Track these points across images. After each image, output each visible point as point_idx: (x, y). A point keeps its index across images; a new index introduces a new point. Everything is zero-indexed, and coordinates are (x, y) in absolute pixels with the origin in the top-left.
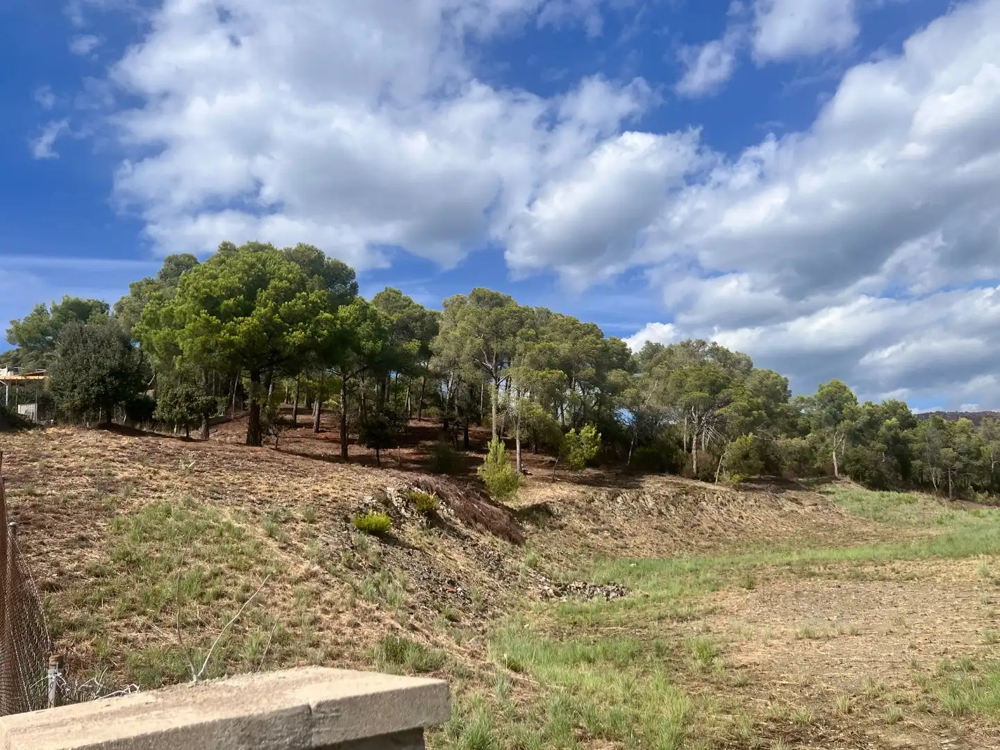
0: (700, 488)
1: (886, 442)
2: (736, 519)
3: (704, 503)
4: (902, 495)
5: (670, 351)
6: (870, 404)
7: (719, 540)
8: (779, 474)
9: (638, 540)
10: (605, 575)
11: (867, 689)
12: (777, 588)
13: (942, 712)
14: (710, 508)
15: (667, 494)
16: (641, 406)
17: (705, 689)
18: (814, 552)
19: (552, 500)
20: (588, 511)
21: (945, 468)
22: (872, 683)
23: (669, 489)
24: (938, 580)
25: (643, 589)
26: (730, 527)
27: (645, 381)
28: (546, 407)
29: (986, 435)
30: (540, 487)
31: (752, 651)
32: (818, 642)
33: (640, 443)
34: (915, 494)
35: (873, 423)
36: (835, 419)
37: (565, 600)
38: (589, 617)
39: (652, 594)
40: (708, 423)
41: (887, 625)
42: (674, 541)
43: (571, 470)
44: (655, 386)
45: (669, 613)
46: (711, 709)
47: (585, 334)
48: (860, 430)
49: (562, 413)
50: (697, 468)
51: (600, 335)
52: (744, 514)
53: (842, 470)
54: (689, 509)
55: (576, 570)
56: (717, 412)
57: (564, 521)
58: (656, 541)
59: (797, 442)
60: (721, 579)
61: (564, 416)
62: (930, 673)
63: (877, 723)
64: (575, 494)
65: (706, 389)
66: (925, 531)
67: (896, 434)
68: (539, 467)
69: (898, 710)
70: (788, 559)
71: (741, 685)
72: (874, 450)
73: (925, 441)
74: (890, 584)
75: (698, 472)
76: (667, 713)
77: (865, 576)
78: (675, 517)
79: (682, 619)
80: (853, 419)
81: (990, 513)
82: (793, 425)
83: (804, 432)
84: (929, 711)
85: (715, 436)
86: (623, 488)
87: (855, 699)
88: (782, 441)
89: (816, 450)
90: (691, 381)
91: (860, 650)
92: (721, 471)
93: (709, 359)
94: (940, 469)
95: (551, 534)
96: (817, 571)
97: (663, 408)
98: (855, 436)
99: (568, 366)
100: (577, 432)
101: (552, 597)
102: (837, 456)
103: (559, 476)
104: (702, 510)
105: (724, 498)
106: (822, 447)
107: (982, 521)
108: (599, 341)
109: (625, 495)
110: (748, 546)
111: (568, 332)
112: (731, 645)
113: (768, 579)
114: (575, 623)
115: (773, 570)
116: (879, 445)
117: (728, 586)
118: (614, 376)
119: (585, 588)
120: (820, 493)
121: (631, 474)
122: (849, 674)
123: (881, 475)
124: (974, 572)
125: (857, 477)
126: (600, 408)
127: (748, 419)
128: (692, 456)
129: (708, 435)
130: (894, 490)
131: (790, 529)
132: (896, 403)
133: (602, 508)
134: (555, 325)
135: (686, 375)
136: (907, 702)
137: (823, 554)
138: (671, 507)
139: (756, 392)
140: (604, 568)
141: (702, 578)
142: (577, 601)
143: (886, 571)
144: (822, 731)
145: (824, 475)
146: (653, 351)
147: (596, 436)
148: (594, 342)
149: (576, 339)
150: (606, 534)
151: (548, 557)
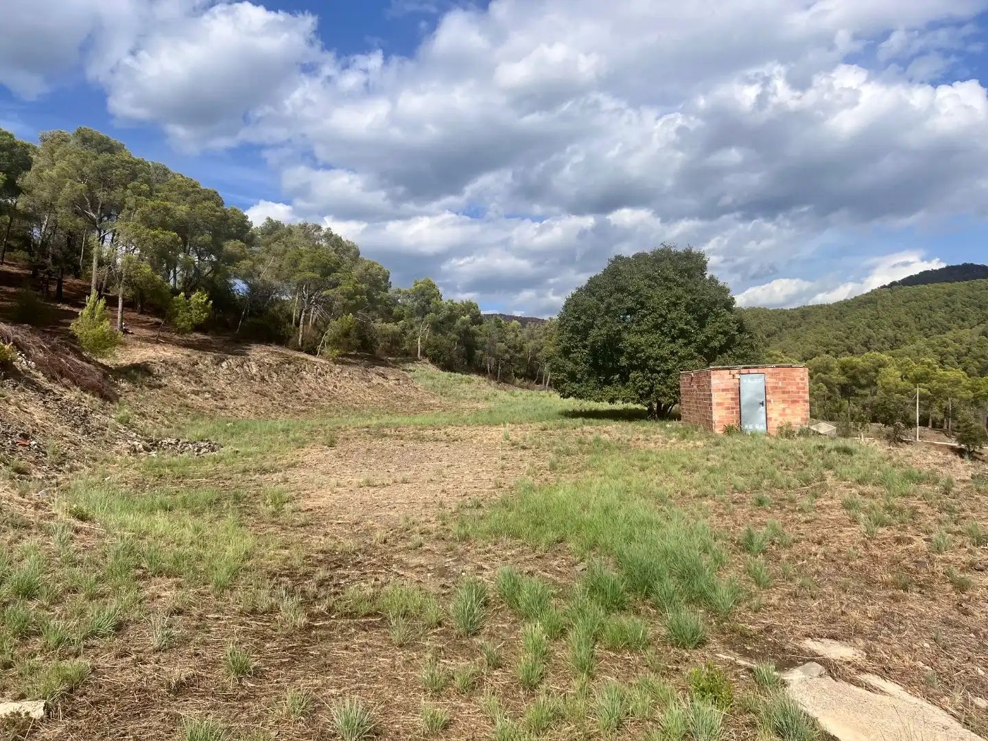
0: (303, 359)
1: (459, 334)
2: (330, 388)
3: (305, 373)
4: (464, 376)
5: (290, 232)
6: (452, 301)
7: (313, 406)
8: (373, 352)
9: (238, 402)
10: (200, 432)
11: (402, 523)
12: (353, 446)
13: (452, 539)
14: (309, 377)
15: (271, 362)
16: (256, 279)
17: (271, 530)
18: (390, 417)
19: (154, 361)
20: (191, 374)
21: (497, 358)
22: (407, 519)
23: (274, 358)
24: (475, 442)
25: (235, 445)
26: (324, 394)
27: (262, 255)
28: (155, 269)
29: (528, 335)
30: (141, 347)
31: (319, 497)
32: (375, 489)
33: (251, 314)
34: (474, 377)
35: (451, 318)
36: (423, 311)
37: (154, 455)
38: (175, 469)
39: (242, 450)
40: (316, 301)
41: (431, 475)
42: (273, 404)
43: (177, 333)
44: (271, 261)
45: (254, 466)
47: (204, 199)
48: (442, 323)
49: (175, 277)
50: (302, 341)
51: (220, 203)
52: (338, 385)
53: (424, 354)
54: (290, 377)
55: (171, 427)
56: (324, 293)
57: (164, 381)
58: (256, 404)
59: (391, 327)
60: (307, 438)
61: (175, 279)
62: (450, 511)
63: (404, 550)
64: (179, 356)
65: (319, 271)
66: (475, 405)
67: (468, 328)
68: (142, 327)
69: (420, 538)
70: (368, 422)
71: (303, 525)
72: (449, 340)
73: (487, 336)
74: (443, 444)
75: (302, 345)
77: (424, 438)
78: (276, 382)
79: (265, 471)
80: (437, 313)
81: (521, 393)
82: (390, 312)
83: (398, 319)
84: (443, 539)
85: (322, 314)
86: (230, 354)
87: (391, 532)
88: (378, 325)
89: (405, 334)
90: (304, 262)
91: (405, 496)
92: (323, 345)
93: (324, 244)
94: (493, 359)
95: (148, 392)
96: (389, 432)
97: (276, 283)
98: (437, 327)
99: (184, 229)
100: (187, 297)
101: (140, 452)
102: (421, 341)
103: (164, 338)
104: (301, 379)
105: (322, 369)
106: (410, 333)
107: (514, 399)
108: (218, 209)
109: (231, 361)
110: (337, 411)
111: (187, 194)
112: (303, 493)
113: (347, 439)
114: (161, 476)
115: (354, 431)
116: (454, 336)
117: (313, 444)
118: (231, 246)
119: (177, 444)
120: (403, 370)
121: (238, 342)
122: (391, 513)
123: (452, 359)
124: (500, 436)
125: (434, 361)
126: (214, 276)
127: (351, 302)
128: (299, 330)
129: (315, 313)
130: (459, 372)
131: (375, 399)
132: (471, 303)
133: (205, 372)
134: (172, 185)
135: (301, 255)
136: (429, 533)
137: (397, 420)
138: (274, 375)
139: (362, 279)
140: (200, 427)
141: (291, 436)
142: (166, 456)
143: (440, 434)
144: (361, 557)
145: (410, 356)
146: (273, 228)
147: (207, 302)
148: (213, 209)
149: (195, 202)
150: (207, 395)
151: (143, 415)
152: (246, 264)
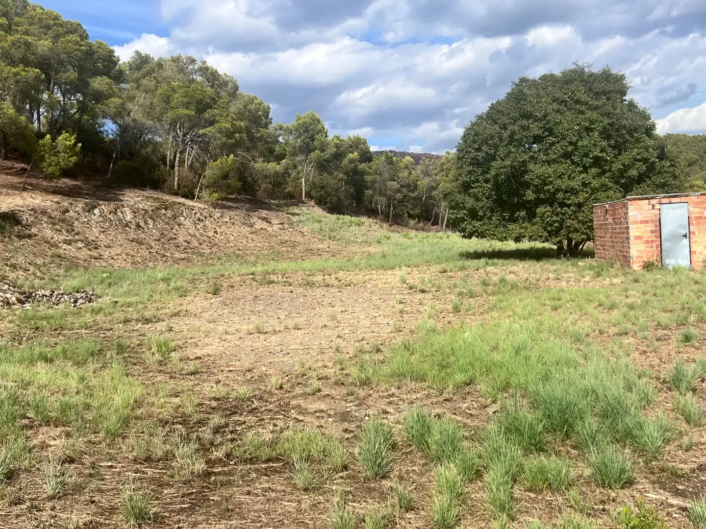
0: (180, 203)
1: (347, 174)
2: (211, 234)
3: (182, 218)
4: (353, 218)
5: (160, 65)
6: (338, 138)
7: (193, 253)
8: (254, 195)
9: (113, 251)
10: (75, 283)
11: (298, 369)
12: (239, 294)
13: (352, 384)
14: (187, 223)
15: (146, 208)
16: (126, 118)
17: (159, 378)
18: (276, 264)
19: (22, 209)
20: (62, 222)
21: (389, 198)
22: (303, 365)
23: (149, 203)
24: (369, 286)
25: (113, 296)
26: (204, 241)
27: (132, 93)
28: (19, 110)
29: (423, 172)
30: (8, 194)
31: (207, 345)
32: (266, 336)
33: (122, 156)
34: (364, 219)
35: (338, 156)
36: (307, 149)
37: (28, 307)
38: (52, 321)
39: (121, 300)
40: (192, 140)
41: (324, 320)
42: (150, 252)
43: (45, 178)
44: (142, 98)
45: (135, 316)
46: (161, 394)
47: (67, 33)
48: (327, 161)
49: (39, 119)
50: (178, 185)
51: (84, 36)
52: (218, 230)
53: (309, 196)
54: (167, 224)
55: (44, 279)
56: (201, 132)
57: (34, 230)
58: (132, 253)
59: (273, 167)
60: (190, 286)
61: (40, 120)
62: (348, 356)
63: (302, 395)
64: (49, 203)
65: (193, 107)
66: (366, 249)
67: (356, 166)
68: (7, 174)
69: (317, 384)
70: (253, 269)
71: (192, 373)
72: (336, 179)
73: (377, 174)
74: (333, 290)
75: (179, 188)
76: (118, 400)
77: (314, 284)
78: (153, 229)
79: (147, 321)
80: (323, 151)
81: (416, 236)
82: (271, 151)
83: (279, 158)
84: (342, 384)
85: (198, 154)
86: (101, 200)
87: (287, 378)
88: (259, 165)
89: (289, 175)
90: (177, 97)
91: (298, 341)
92: (201, 189)
93: (199, 79)
94: (385, 199)
95: (18, 243)
96: (276, 279)
97: (149, 123)
98: (323, 166)
99: (46, 65)
100: (54, 139)
101: (14, 304)
102: (305, 182)
103: (30, 184)
104: (179, 225)
105: (201, 214)
106: (293, 173)
107: (409, 242)
108: (82, 43)
109: (103, 207)
110: (219, 259)
111: (48, 27)
112: (190, 341)
113: (232, 287)
114: (38, 328)
115: (239, 279)
116: (341, 175)
117: (195, 292)
118: (98, 83)
119: (51, 295)
120: (288, 214)
121: (111, 187)
122: (285, 359)
123: (339, 200)
124: (396, 280)
125: (320, 202)
126: (81, 116)
127: (230, 141)
128: (174, 173)
129: (191, 154)
130: (347, 214)
131: (259, 244)
132: (359, 139)
133: (77, 219)
134: (32, 17)
135: (174, 91)
136: (327, 378)
137: (283, 265)
138: (150, 221)
139: (240, 116)
140: (75, 278)
141: (172, 285)
142: (42, 308)
143: (331, 280)
144: (256, 404)
145: (293, 199)
146: (142, 62)
147: (75, 145)
148: (77, 43)
149: (57, 37)
150: (80, 245)
151: (14, 267)
152: (115, 102)
